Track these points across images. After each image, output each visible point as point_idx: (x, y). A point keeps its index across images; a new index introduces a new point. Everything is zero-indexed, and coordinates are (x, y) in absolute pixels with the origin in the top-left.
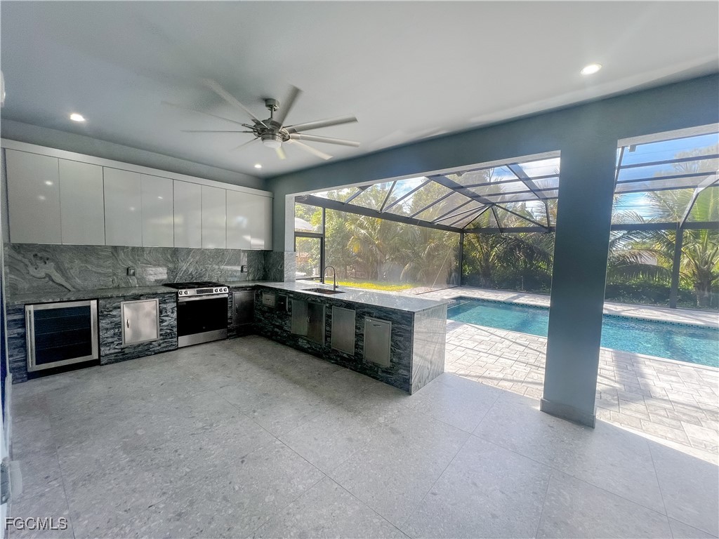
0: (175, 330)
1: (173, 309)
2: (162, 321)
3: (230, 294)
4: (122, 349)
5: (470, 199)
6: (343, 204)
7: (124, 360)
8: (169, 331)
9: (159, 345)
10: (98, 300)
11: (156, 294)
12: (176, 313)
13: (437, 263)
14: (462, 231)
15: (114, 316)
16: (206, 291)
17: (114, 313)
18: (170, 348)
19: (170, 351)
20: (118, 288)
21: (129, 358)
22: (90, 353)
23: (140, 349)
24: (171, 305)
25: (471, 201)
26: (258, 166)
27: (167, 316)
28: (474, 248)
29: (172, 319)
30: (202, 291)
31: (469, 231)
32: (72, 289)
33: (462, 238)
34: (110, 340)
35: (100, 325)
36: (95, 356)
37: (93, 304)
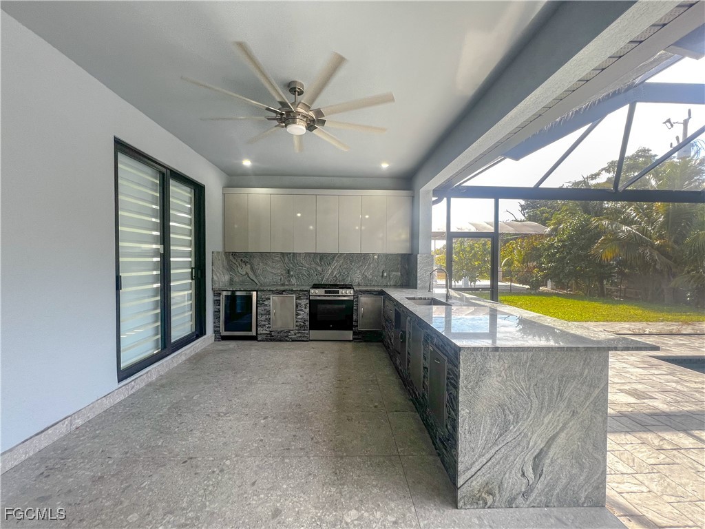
0: (307, 323)
1: (305, 305)
2: (297, 315)
3: (356, 296)
4: (271, 331)
7: (271, 340)
8: (302, 324)
9: (295, 334)
10: (257, 291)
11: (292, 290)
12: (308, 309)
15: (266, 305)
16: (334, 292)
17: (266, 303)
18: (303, 339)
19: (303, 341)
20: (283, 285)
21: (274, 340)
22: (251, 330)
23: (282, 334)
24: (304, 302)
26: (385, 166)
27: (301, 310)
29: (305, 313)
30: (330, 292)
32: (259, 284)
34: (263, 323)
35: (258, 310)
36: (254, 333)
37: (254, 294)
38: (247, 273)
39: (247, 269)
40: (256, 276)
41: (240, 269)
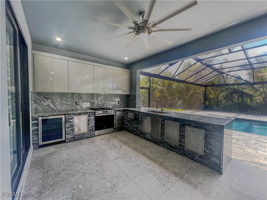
0: (94, 128)
1: (93, 119)
2: (89, 124)
3: (115, 113)
4: (74, 136)
5: (213, 71)
6: (157, 75)
7: (74, 140)
8: (91, 129)
9: (88, 135)
10: (65, 115)
11: (87, 113)
12: (94, 121)
13: (194, 100)
14: (205, 86)
15: (71, 122)
16: (106, 112)
17: (71, 121)
18: (92, 136)
19: (92, 137)
20: (73, 110)
21: (76, 140)
22: (62, 138)
23: (80, 136)
24: (92, 118)
25: (213, 72)
26: (126, 58)
27: (91, 122)
28: (211, 93)
29: (93, 124)
30: (104, 112)
31: (209, 86)
32: (57, 110)
33: (205, 89)
34: (69, 132)
35: (66, 126)
36: (64, 139)
37: (63, 117)
38: (48, 105)
39: (49, 102)
40: (55, 106)
41: (42, 103)
